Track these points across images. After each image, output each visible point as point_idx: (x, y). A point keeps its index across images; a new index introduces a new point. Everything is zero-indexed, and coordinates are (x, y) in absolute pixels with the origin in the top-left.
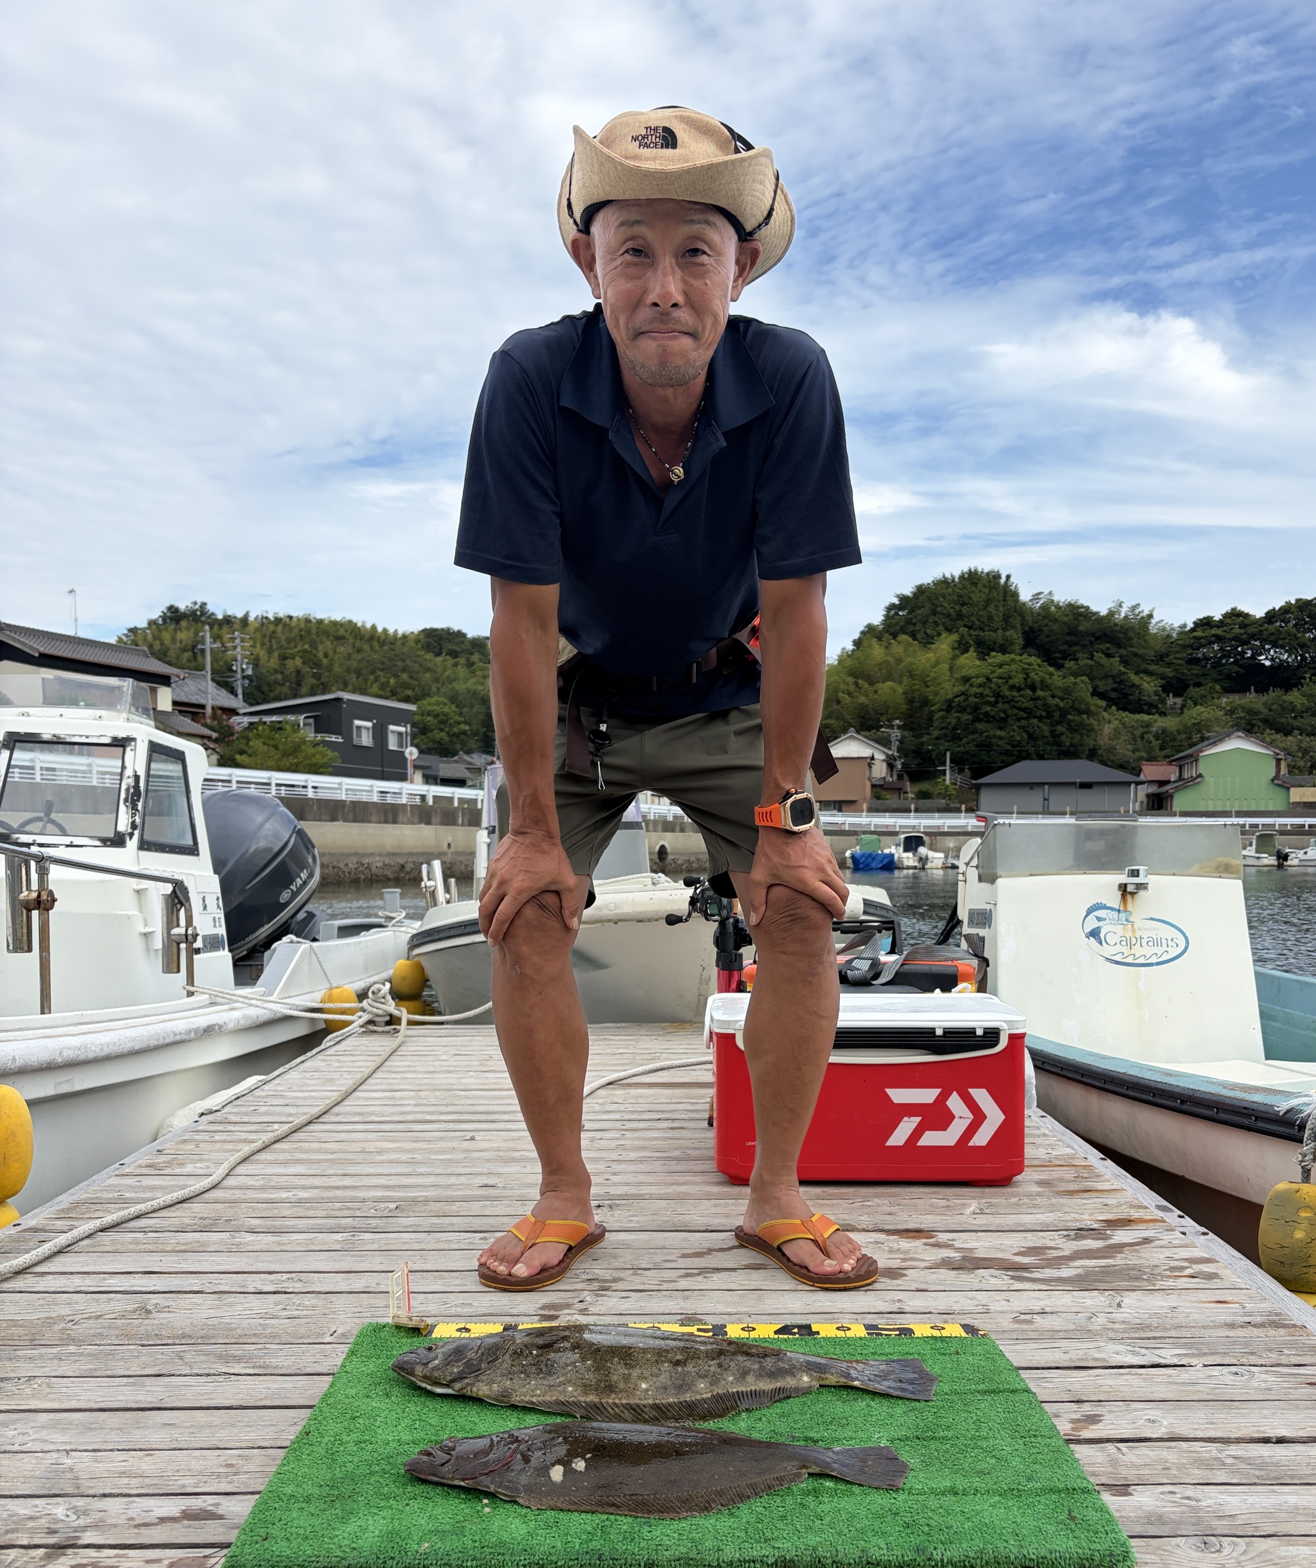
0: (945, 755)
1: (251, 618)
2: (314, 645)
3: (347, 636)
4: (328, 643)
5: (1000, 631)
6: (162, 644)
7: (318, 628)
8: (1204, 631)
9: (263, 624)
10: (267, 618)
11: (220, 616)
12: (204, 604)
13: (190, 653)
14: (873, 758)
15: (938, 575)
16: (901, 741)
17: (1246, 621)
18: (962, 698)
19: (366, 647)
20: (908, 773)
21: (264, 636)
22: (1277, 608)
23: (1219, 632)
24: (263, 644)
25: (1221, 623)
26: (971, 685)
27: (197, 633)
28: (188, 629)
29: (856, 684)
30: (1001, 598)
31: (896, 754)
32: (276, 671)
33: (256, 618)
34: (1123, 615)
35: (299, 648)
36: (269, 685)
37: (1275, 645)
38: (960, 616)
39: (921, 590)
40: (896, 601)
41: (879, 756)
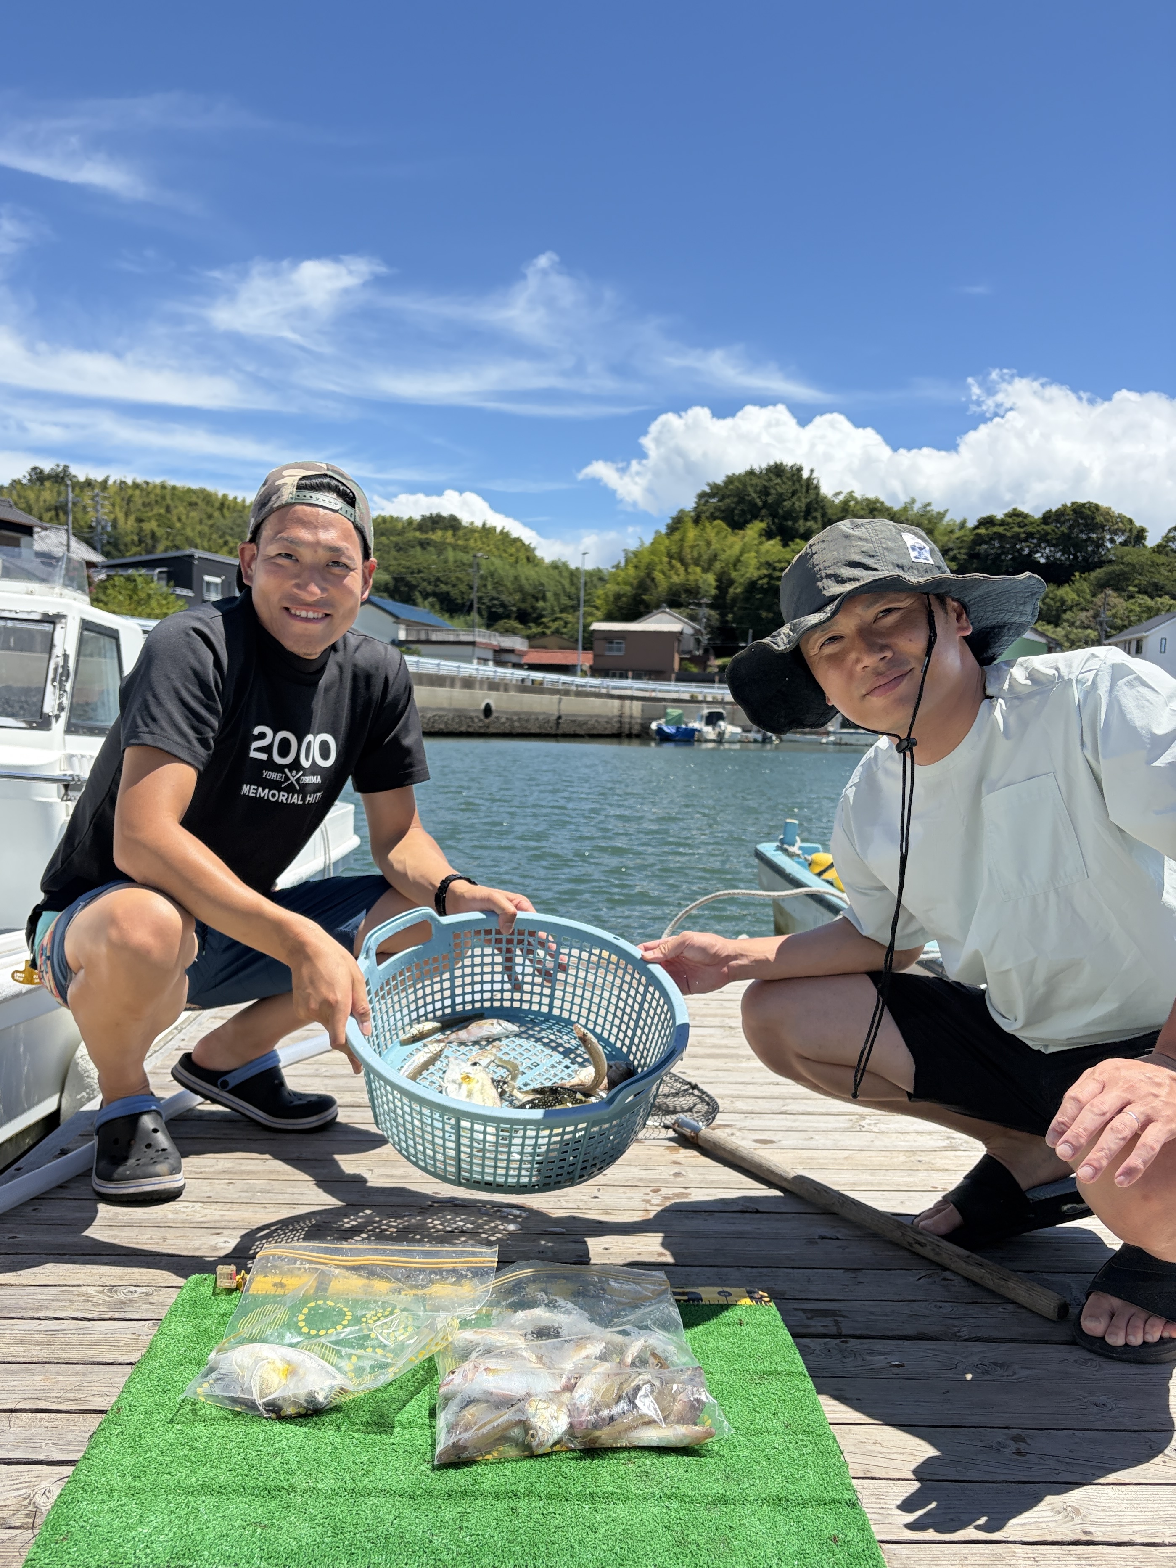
0: (747, 633)
1: (110, 482)
2: (168, 509)
3: (199, 502)
4: (181, 509)
5: (801, 522)
6: (27, 502)
7: (173, 494)
8: (987, 529)
9: (121, 489)
10: (124, 483)
11: (82, 479)
12: (66, 468)
13: (53, 513)
14: (681, 633)
15: (748, 468)
16: (708, 620)
17: (1026, 521)
18: (765, 580)
19: (217, 514)
20: (714, 648)
21: (123, 499)
22: (1054, 510)
23: (1000, 530)
24: (121, 508)
25: (1002, 523)
26: (774, 569)
27: (59, 493)
28: (52, 491)
29: (670, 563)
30: (804, 490)
31: (704, 631)
32: (132, 532)
33: (115, 482)
34: (916, 509)
35: (155, 511)
36: (126, 545)
37: (1049, 544)
38: (765, 503)
39: (730, 480)
40: (707, 489)
41: (689, 631)
